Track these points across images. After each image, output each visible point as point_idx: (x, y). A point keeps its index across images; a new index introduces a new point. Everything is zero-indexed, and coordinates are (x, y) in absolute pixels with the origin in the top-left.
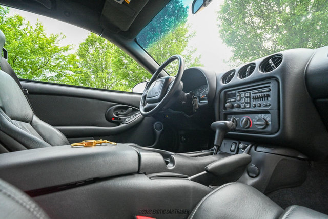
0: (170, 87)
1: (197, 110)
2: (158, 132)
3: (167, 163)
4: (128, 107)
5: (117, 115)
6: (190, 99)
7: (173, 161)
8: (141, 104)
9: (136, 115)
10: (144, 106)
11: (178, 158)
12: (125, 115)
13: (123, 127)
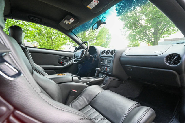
0: (84, 54)
1: (94, 62)
2: (80, 68)
3: (79, 80)
4: (67, 58)
5: (63, 61)
6: (91, 57)
7: (81, 79)
8: (73, 58)
9: (71, 61)
10: (74, 59)
11: (82, 79)
12: (66, 61)
13: (65, 66)
